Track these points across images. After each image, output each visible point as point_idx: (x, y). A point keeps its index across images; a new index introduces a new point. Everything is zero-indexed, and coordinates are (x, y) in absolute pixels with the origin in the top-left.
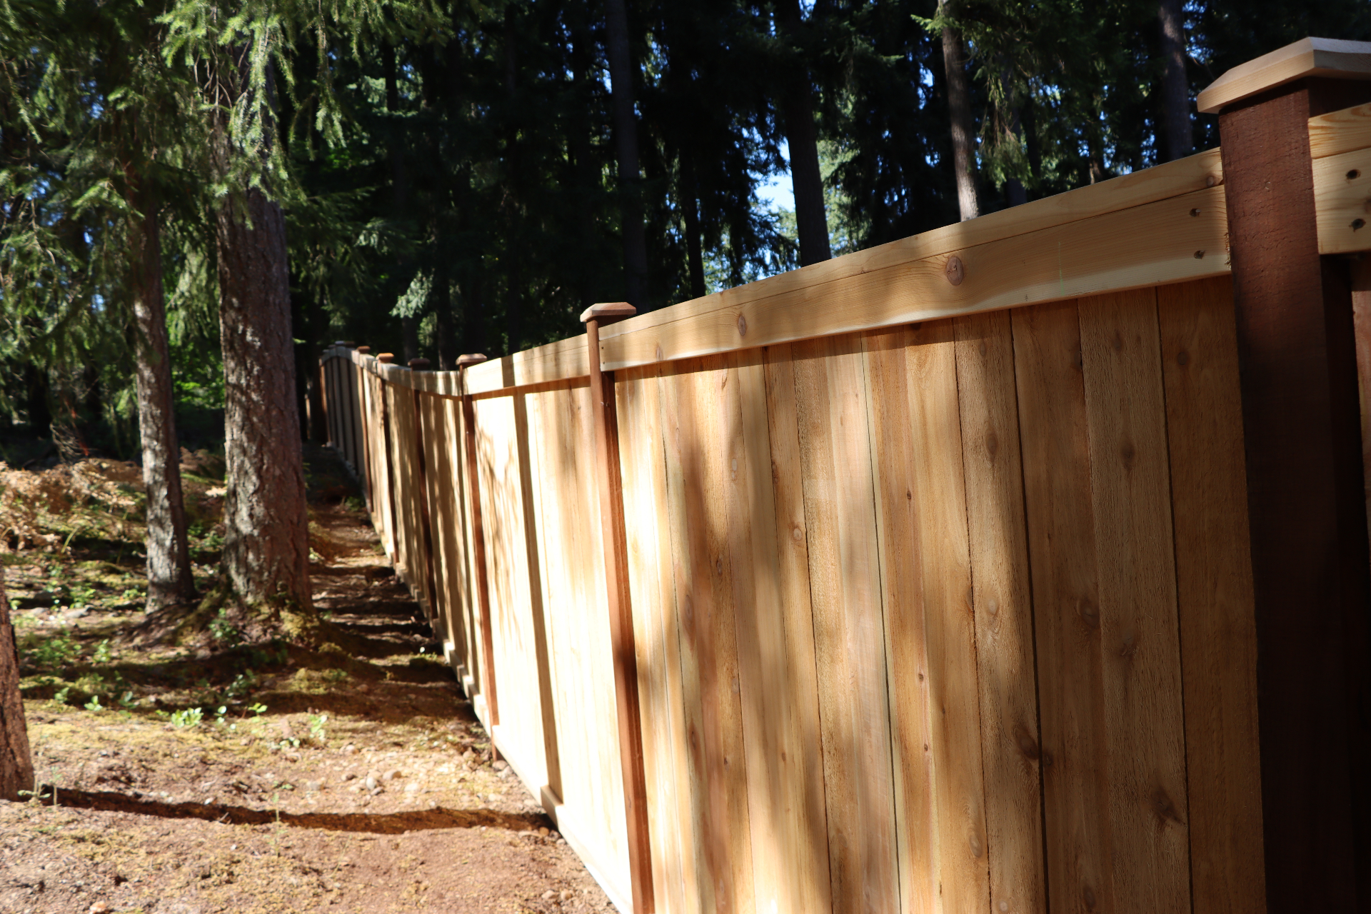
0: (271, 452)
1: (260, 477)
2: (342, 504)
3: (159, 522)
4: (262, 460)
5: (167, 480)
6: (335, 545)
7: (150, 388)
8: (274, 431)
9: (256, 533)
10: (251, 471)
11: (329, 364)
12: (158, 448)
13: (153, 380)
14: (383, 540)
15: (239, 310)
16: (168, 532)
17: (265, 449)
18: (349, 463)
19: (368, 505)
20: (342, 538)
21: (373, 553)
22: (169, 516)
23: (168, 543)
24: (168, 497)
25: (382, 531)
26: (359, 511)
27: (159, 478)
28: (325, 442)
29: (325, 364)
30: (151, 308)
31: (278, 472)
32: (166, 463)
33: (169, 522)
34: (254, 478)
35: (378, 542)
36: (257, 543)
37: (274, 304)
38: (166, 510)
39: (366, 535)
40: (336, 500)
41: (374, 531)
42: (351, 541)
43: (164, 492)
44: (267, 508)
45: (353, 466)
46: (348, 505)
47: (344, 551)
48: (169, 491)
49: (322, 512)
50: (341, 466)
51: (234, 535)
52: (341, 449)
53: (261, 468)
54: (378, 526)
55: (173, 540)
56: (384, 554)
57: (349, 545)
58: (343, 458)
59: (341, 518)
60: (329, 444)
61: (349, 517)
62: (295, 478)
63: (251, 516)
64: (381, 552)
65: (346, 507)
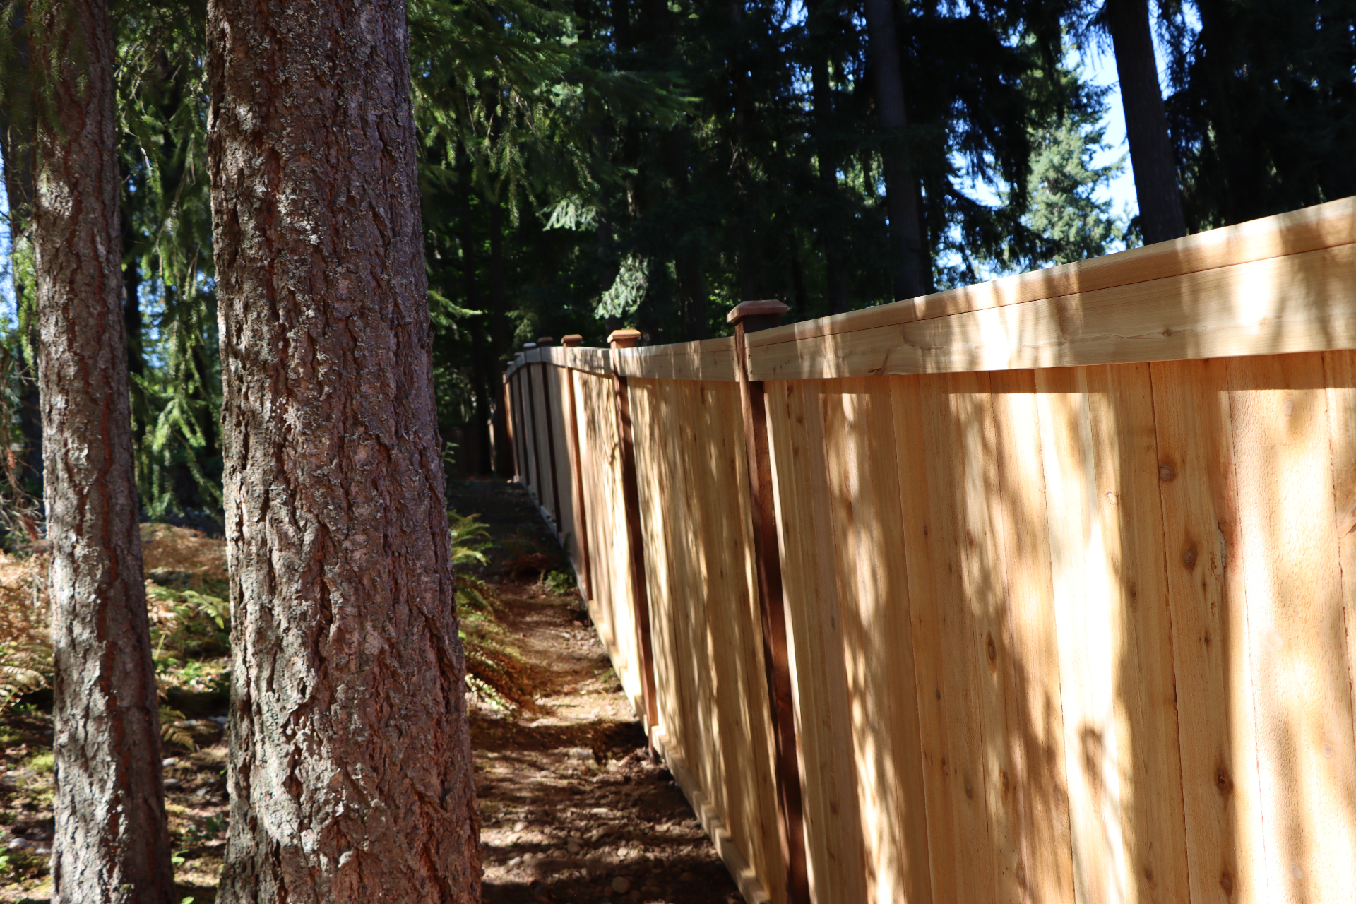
0: (352, 578)
1: (317, 660)
2: (539, 584)
3: (82, 754)
4: (325, 605)
5: (100, 638)
6: (532, 671)
7: (63, 391)
8: (362, 511)
9: (309, 841)
10: (292, 640)
11: (515, 379)
12: (80, 551)
13: (71, 371)
14: (617, 661)
15: (255, 139)
16: (103, 783)
17: (332, 571)
18: (546, 511)
19: (582, 586)
20: (543, 654)
21: (599, 686)
22: (104, 737)
23: (101, 812)
24: (104, 683)
25: (613, 643)
26: (566, 594)
27: (83, 633)
28: (511, 476)
29: (510, 380)
30: (73, 187)
31: (374, 644)
32: (99, 592)
33: (104, 755)
34: (300, 664)
35: (605, 662)
36: (313, 872)
37: (364, 121)
38: (99, 719)
39: (584, 647)
40: (530, 574)
41: (596, 636)
42: (560, 658)
43: (93, 670)
44: (339, 761)
45: (553, 517)
46: (550, 583)
47: (547, 682)
48: (107, 667)
49: (510, 597)
50: (534, 512)
51: (246, 839)
52: (533, 488)
53: (322, 630)
54: (603, 629)
55: (112, 804)
56: (619, 688)
57: (558, 667)
58: (537, 502)
59: (540, 608)
60: (516, 479)
61: (552, 606)
62: (431, 656)
63: (293, 785)
64: (613, 684)
65: (546, 587)
